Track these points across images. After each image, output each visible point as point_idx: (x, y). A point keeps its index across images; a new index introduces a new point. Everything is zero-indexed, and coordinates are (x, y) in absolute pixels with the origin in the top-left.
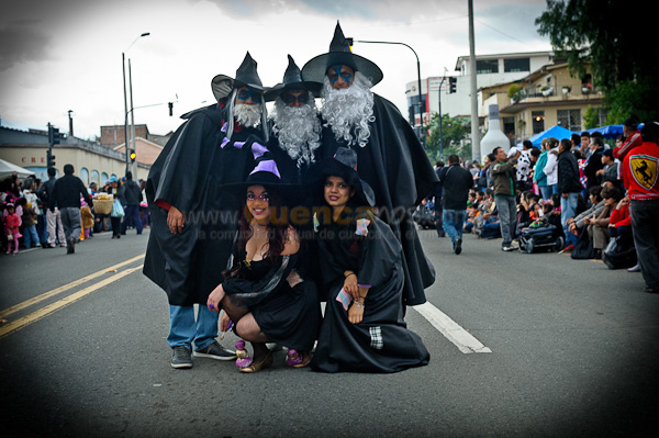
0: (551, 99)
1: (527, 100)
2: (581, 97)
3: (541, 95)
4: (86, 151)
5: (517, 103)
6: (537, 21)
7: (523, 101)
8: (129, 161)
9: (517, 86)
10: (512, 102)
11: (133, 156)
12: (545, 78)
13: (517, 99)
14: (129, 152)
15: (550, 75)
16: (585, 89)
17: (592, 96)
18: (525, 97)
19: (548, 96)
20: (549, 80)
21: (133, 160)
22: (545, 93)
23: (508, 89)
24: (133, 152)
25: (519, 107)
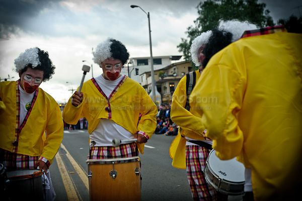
1: (167, 78)
3: (172, 76)
5: (162, 79)
6: (178, 47)
7: (165, 78)
9: (162, 71)
10: (160, 78)
12: (173, 68)
13: (162, 77)
15: (175, 67)
18: (166, 76)
19: (176, 76)
20: (175, 69)
22: (175, 75)
23: (158, 73)
25: (163, 81)
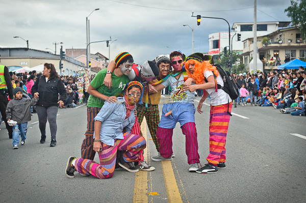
0: (283, 45)
2: (296, 45)
3: (278, 43)
4: (68, 61)
7: (269, 45)
8: (88, 66)
9: (266, 38)
10: (264, 45)
11: (90, 64)
12: (279, 35)
13: (266, 44)
14: (88, 62)
15: (281, 34)
16: (298, 41)
17: (301, 44)
19: (282, 43)
20: (281, 36)
21: (90, 66)
22: (280, 42)
23: (262, 40)
24: (90, 62)
25: (267, 48)
